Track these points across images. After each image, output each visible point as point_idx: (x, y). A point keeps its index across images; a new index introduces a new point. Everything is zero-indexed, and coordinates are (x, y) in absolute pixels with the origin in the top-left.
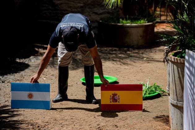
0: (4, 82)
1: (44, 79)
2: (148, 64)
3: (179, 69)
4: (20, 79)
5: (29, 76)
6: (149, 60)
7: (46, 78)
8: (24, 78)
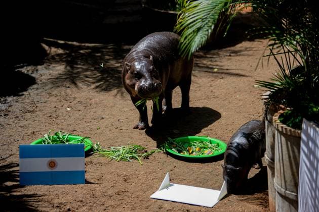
0: (8, 115)
1: (69, 109)
2: (222, 81)
3: (289, 143)
4: (31, 109)
5: (45, 103)
6: (222, 73)
7: (71, 107)
8: (37, 107)
